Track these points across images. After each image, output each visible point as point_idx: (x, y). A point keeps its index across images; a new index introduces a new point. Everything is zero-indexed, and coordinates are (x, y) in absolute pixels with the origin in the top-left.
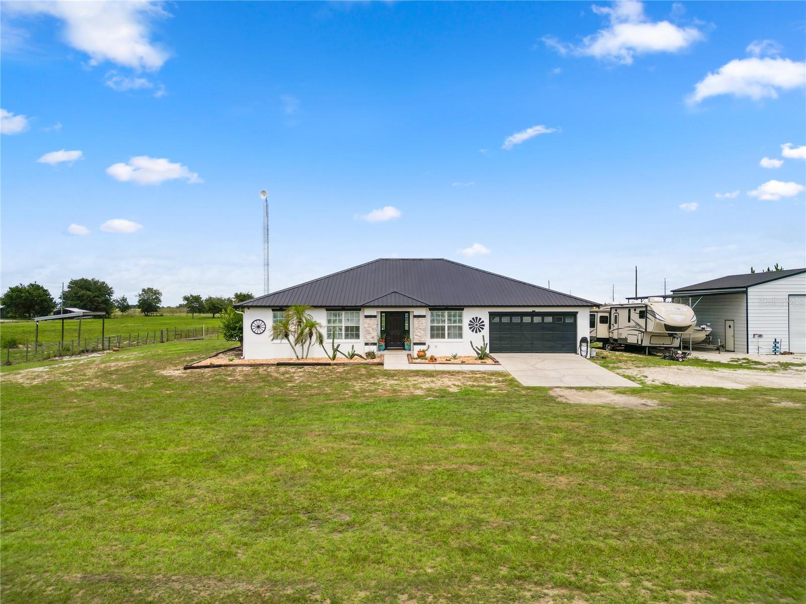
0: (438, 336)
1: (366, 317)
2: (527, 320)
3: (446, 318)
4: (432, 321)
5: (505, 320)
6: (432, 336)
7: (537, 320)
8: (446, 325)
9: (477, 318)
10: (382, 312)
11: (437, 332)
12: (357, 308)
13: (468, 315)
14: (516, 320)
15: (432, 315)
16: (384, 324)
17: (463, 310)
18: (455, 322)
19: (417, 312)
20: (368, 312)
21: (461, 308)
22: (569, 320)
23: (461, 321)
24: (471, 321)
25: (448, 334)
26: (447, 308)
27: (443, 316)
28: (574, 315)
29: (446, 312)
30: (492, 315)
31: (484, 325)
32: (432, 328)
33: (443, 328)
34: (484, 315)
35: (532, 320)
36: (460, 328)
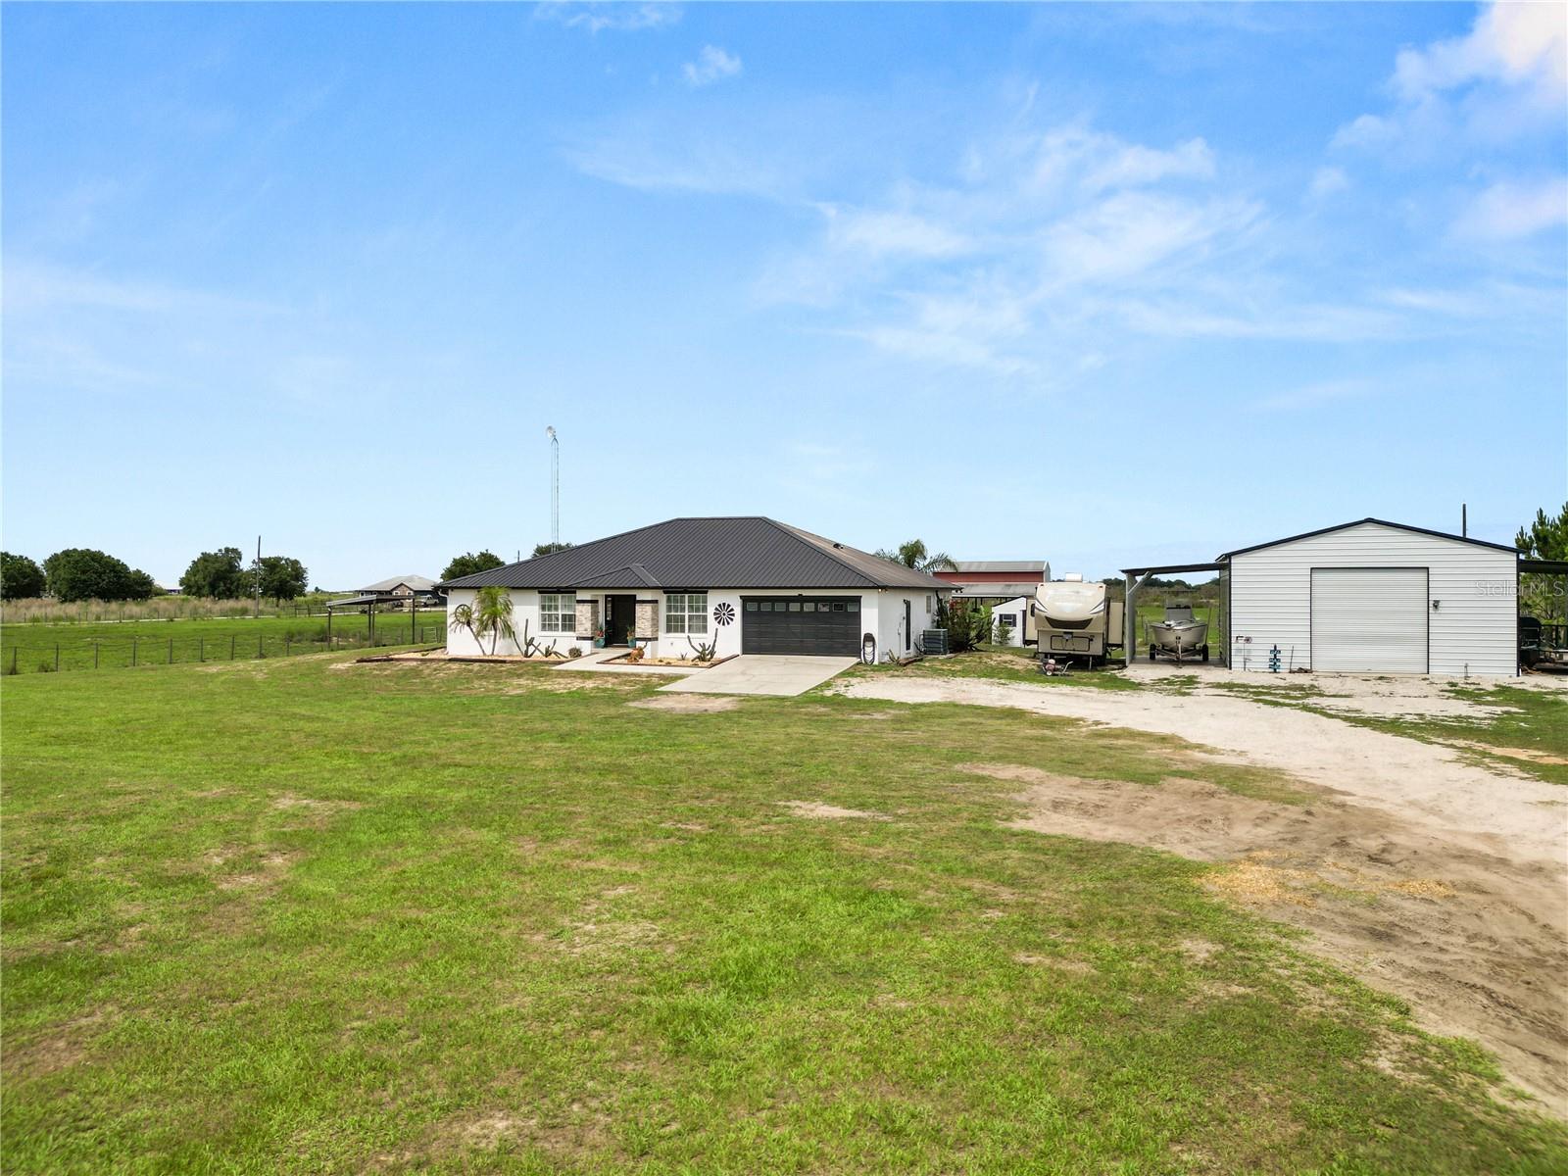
0: (676, 631)
1: (579, 602)
2: (794, 607)
3: (687, 604)
4: (669, 609)
5: (766, 607)
6: (669, 630)
7: (809, 607)
8: (687, 614)
9: (724, 604)
10: (607, 596)
11: (674, 625)
12: (571, 590)
13: (714, 600)
14: (780, 607)
15: (669, 600)
16: (609, 613)
17: (706, 592)
18: (698, 610)
19: (641, 595)
20: (581, 595)
21: (704, 590)
22: (851, 609)
23: (705, 609)
24: (716, 609)
25: (689, 626)
26: (686, 590)
27: (683, 601)
28: (857, 600)
29: (687, 596)
30: (745, 600)
31: (733, 615)
32: (669, 618)
33: (682, 619)
34: (734, 600)
35: (802, 607)
36: (705, 618)
